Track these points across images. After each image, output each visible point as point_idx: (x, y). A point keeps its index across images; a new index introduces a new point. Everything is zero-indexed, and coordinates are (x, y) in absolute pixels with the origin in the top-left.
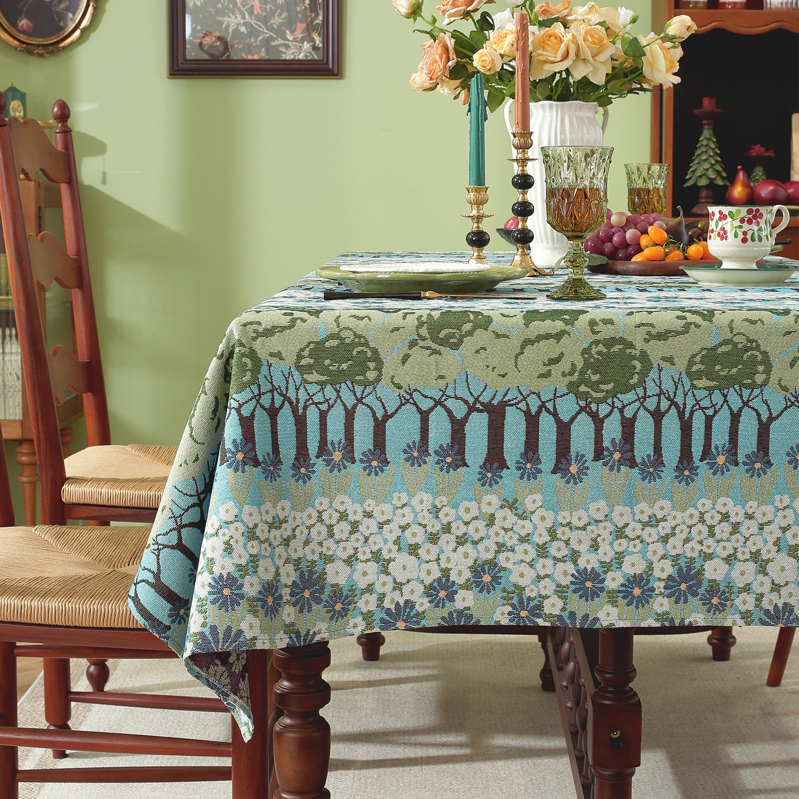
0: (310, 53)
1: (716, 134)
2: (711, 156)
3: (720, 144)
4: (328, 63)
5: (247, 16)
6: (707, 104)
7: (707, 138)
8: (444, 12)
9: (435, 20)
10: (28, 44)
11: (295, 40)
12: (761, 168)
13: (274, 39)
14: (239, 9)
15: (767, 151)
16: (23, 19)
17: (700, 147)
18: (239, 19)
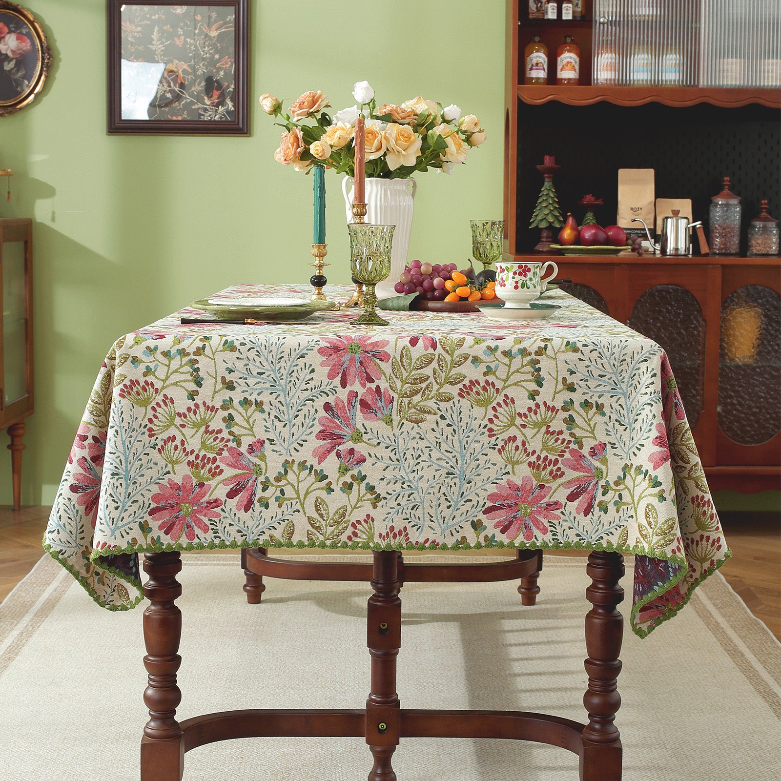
0: (224, 115)
1: (555, 185)
2: (550, 203)
3: (558, 194)
4: (238, 124)
5: (172, 85)
6: (548, 161)
7: (547, 189)
8: (294, 112)
9: (288, 118)
11: (212, 104)
12: (592, 214)
13: (194, 104)
14: (166, 79)
15: (597, 199)
17: (541, 196)
18: (166, 86)
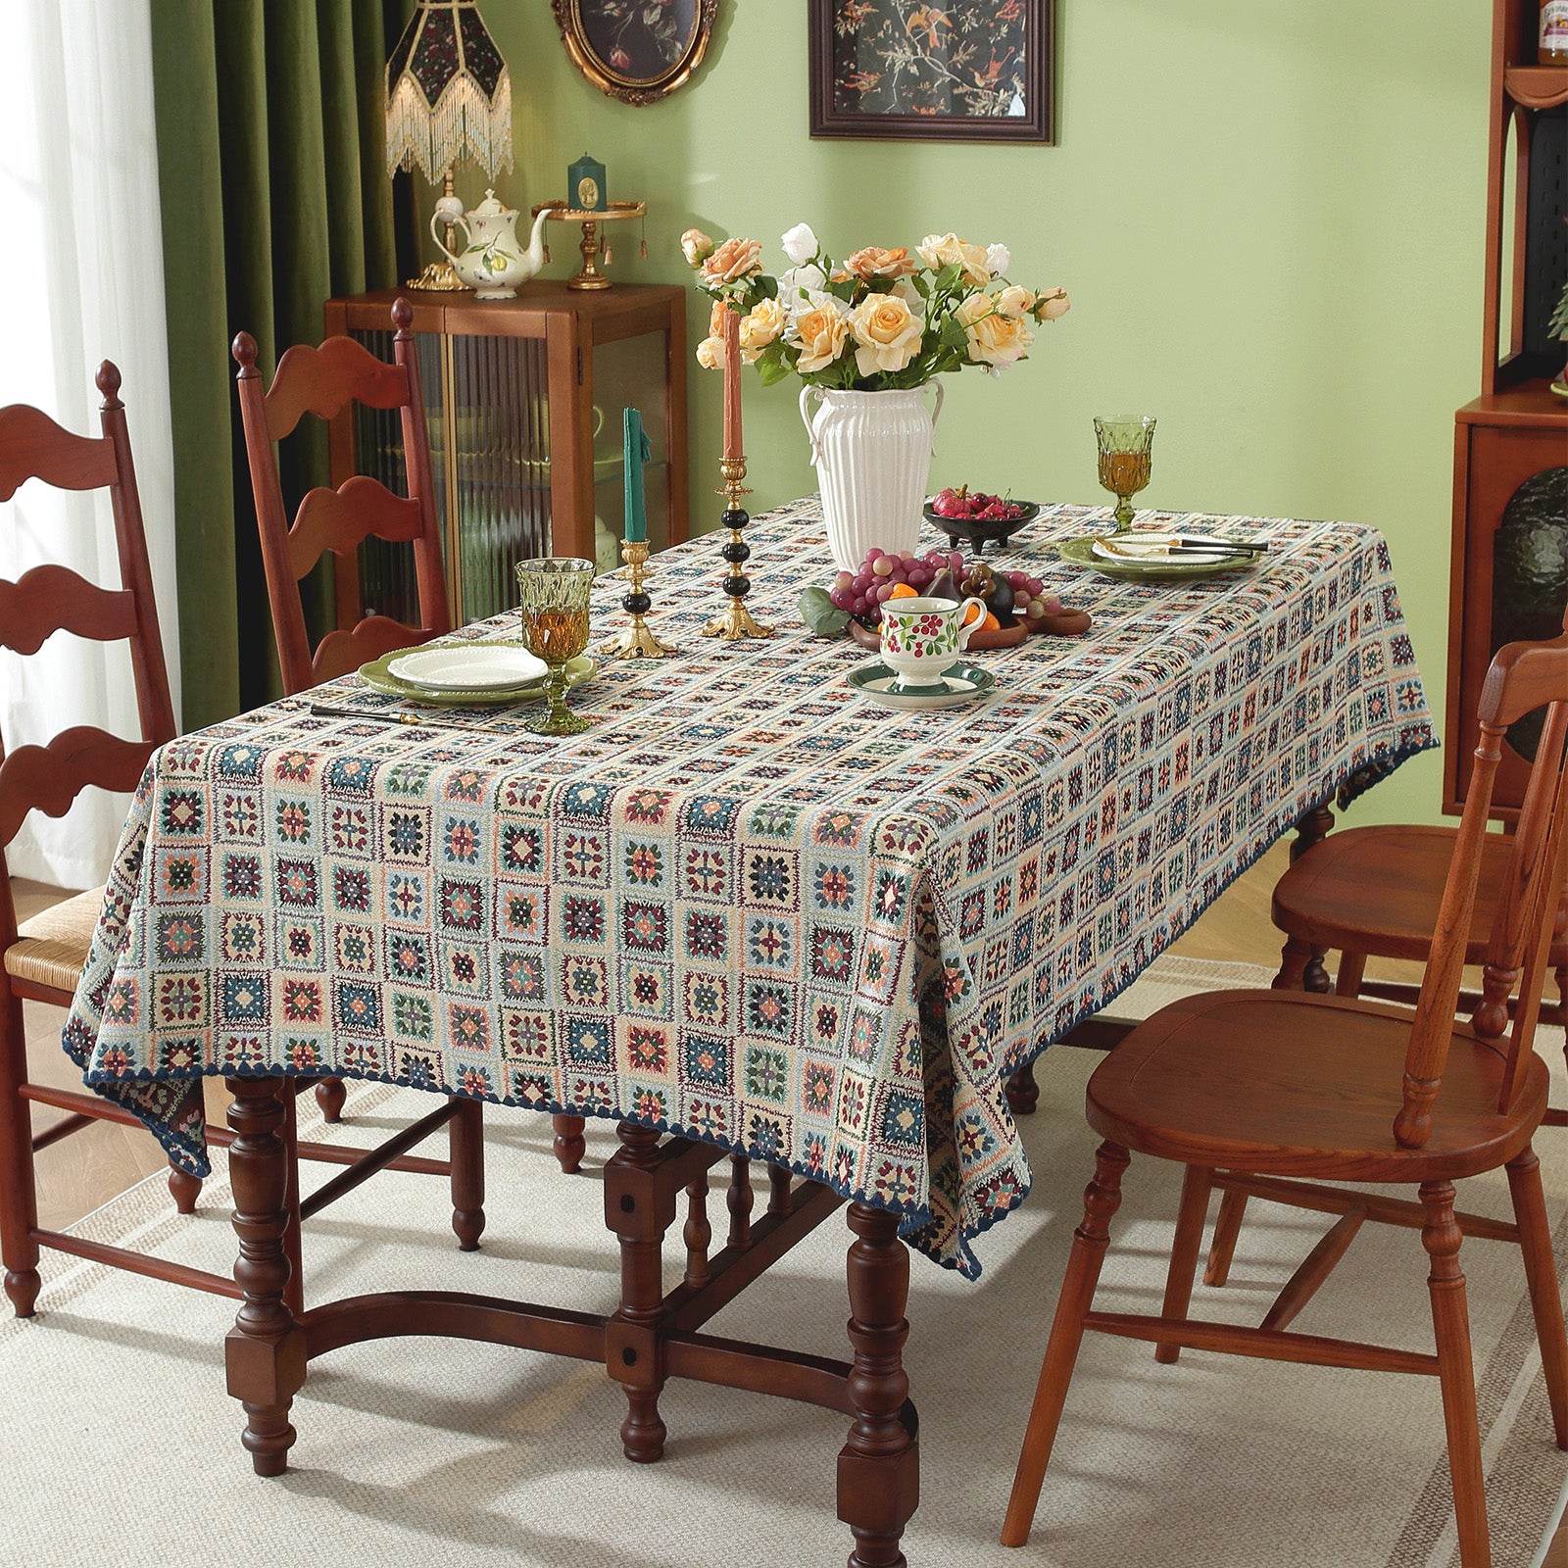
4: (1032, 123)
5: (919, 50)
10: (622, 87)
11: (987, 86)
13: (957, 85)
14: (908, 39)
16: (617, 50)
18: (909, 54)
